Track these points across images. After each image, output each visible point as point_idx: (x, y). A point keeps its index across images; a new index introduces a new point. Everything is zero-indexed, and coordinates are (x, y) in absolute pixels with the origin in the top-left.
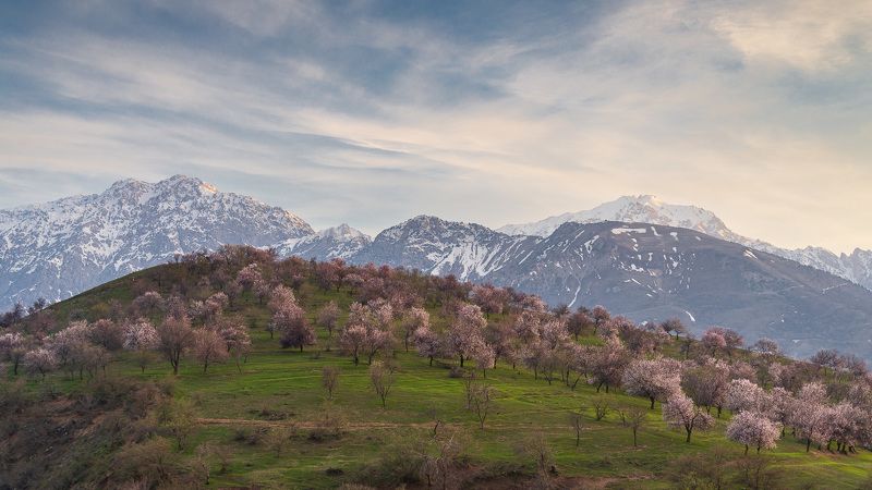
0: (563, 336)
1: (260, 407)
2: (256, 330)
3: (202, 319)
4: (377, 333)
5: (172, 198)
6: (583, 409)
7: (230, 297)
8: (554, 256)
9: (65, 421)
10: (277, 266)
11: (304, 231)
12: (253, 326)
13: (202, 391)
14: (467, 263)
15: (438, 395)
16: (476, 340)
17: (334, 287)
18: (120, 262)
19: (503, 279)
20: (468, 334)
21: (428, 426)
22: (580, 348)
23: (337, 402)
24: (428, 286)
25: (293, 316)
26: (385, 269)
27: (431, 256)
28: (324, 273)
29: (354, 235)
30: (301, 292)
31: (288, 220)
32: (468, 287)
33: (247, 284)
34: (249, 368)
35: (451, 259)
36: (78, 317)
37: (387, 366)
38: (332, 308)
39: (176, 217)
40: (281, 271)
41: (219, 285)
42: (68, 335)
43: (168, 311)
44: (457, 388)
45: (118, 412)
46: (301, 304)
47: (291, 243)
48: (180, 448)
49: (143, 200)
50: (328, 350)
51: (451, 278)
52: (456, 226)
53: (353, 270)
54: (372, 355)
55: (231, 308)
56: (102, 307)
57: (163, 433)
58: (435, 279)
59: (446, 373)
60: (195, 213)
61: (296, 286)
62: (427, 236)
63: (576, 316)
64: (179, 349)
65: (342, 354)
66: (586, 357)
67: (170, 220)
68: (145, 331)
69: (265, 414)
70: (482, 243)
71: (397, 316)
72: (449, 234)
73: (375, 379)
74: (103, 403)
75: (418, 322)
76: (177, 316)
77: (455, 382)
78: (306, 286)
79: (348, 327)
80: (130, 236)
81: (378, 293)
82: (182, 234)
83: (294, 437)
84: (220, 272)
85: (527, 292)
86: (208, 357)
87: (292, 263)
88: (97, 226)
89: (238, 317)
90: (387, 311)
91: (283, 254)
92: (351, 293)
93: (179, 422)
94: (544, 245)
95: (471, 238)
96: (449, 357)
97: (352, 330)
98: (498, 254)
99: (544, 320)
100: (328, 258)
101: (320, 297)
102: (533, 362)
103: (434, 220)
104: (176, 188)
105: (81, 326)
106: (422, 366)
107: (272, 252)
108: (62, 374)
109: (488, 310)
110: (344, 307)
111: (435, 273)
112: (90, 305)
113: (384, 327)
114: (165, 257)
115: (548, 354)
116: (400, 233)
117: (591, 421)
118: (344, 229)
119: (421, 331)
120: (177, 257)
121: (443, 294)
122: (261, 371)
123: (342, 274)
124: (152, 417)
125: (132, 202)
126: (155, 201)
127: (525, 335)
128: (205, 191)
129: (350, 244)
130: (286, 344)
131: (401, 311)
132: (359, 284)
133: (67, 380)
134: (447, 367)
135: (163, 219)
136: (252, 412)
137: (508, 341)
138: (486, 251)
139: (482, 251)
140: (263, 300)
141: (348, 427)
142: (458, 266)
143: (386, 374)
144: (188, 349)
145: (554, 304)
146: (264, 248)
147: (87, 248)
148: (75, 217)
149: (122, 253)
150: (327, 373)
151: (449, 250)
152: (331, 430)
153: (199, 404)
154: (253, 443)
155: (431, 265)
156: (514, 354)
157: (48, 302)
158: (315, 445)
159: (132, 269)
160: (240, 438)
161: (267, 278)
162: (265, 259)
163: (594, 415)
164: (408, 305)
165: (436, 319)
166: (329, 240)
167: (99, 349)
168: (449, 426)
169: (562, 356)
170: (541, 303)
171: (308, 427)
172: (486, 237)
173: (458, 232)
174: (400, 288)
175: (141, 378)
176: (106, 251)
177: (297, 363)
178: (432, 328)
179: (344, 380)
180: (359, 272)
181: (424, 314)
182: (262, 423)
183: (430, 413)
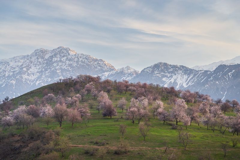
0: (219, 112)
1: (95, 141)
2: (92, 109)
3: (71, 105)
4: (142, 111)
5: (58, 56)
6: (227, 142)
7: (82, 96)
8: (216, 79)
9: (17, 145)
10: (101, 83)
11: (112, 69)
12: (91, 108)
13: (71, 134)
14: (179, 82)
15: (167, 136)
16: (183, 114)
17: (124, 92)
18: (38, 82)
19: (194, 88)
20: (179, 111)
21: (163, 149)
22: (226, 117)
23: (125, 139)
24: (163, 91)
25: (107, 104)
26: (145, 84)
27: (164, 79)
28: (120, 86)
29: (132, 70)
30: (111, 94)
31: (105, 65)
32: (179, 92)
33: (89, 91)
34: (90, 125)
35: (172, 80)
36: (22, 104)
37: (146, 124)
38: (123, 100)
39: (60, 64)
40: (102, 85)
41: (77, 91)
42: (18, 111)
43: (57, 102)
44: (175, 133)
45: (38, 142)
46: (111, 99)
47: (106, 74)
48: (63, 156)
49: (47, 57)
50: (122, 118)
51: (172, 88)
52: (175, 67)
53: (132, 85)
54: (140, 120)
55: (82, 101)
56: (31, 100)
57: (56, 150)
58: (166, 89)
59: (170, 127)
60: (67, 62)
61: (108, 91)
62: (162, 71)
63: (225, 104)
64: (62, 117)
65: (128, 119)
66: (229, 121)
67: (58, 65)
68: (48, 110)
69: (97, 143)
70: (185, 73)
71: (150, 104)
72: (171, 70)
73: (141, 130)
74: (32, 138)
75: (159, 107)
76: (61, 104)
77: (174, 131)
78: (113, 91)
79: (130, 108)
80: (42, 72)
81: (142, 94)
82: (63, 70)
83: (108, 153)
84: (78, 86)
85: (205, 94)
86: (74, 120)
87: (107, 82)
88: (29, 68)
89: (85, 104)
90: (146, 102)
91: (103, 79)
92: (131, 94)
93: (62, 146)
94: (211, 74)
95: (181, 72)
96: (172, 121)
97: (132, 109)
98: (192, 78)
99: (211, 105)
100: (121, 80)
101: (118, 96)
102: (206, 123)
103: (165, 64)
104: (60, 52)
105: (23, 108)
106: (160, 124)
107: (98, 78)
108: (16, 127)
109: (188, 101)
110: (128, 100)
111: (166, 86)
112: (26, 99)
113: (145, 108)
114: (56, 80)
115: (213, 119)
116: (151, 70)
117: (230, 147)
118: (128, 68)
119: (160, 110)
120: (60, 80)
121: (169, 95)
122: (95, 126)
123: (127, 86)
124: (52, 144)
125: (43, 58)
126: (52, 57)
127: (203, 112)
128: (71, 53)
129: (130, 74)
130: (105, 115)
131: (151, 101)
132: (134, 91)
133: (18, 129)
134: (171, 125)
135: (55, 64)
136: (91, 142)
137: (196, 114)
138: (187, 77)
139: (185, 77)
140: (95, 97)
141: (130, 148)
142: (175, 83)
143: (145, 128)
144: (65, 117)
145: (216, 99)
146: (95, 76)
147: (25, 76)
148: (20, 64)
149: (39, 78)
150: (122, 127)
151: (171, 77)
152: (123, 150)
153: (70, 139)
154: (92, 155)
155: (164, 82)
156: (199, 120)
157: (10, 98)
158: (117, 156)
159: (43, 85)
160: (87, 153)
161: (97, 88)
162: (96, 81)
163: (232, 144)
164: (155, 99)
165: (166, 105)
166: (122, 73)
167: (30, 117)
168: (172, 149)
169: (218, 120)
170: (210, 98)
171: (114, 148)
172: (187, 71)
173: (175, 69)
174: (151, 92)
175: (47, 128)
176: (32, 78)
177: (110, 123)
178: (165, 109)
179: (128, 130)
180: (134, 86)
181: (161, 103)
182: (96, 147)
183: (164, 144)
